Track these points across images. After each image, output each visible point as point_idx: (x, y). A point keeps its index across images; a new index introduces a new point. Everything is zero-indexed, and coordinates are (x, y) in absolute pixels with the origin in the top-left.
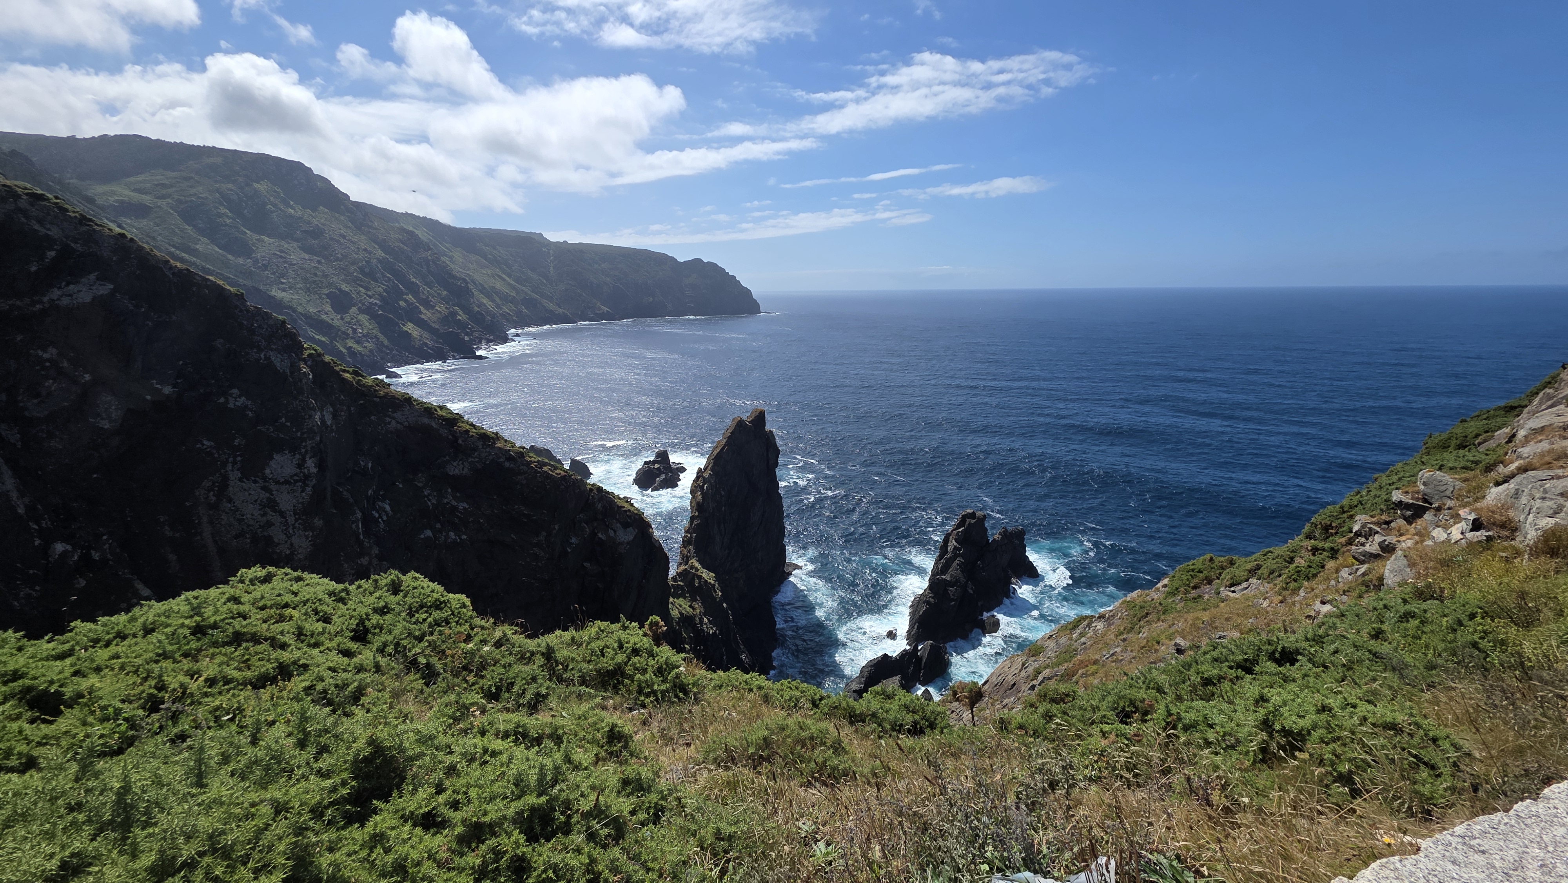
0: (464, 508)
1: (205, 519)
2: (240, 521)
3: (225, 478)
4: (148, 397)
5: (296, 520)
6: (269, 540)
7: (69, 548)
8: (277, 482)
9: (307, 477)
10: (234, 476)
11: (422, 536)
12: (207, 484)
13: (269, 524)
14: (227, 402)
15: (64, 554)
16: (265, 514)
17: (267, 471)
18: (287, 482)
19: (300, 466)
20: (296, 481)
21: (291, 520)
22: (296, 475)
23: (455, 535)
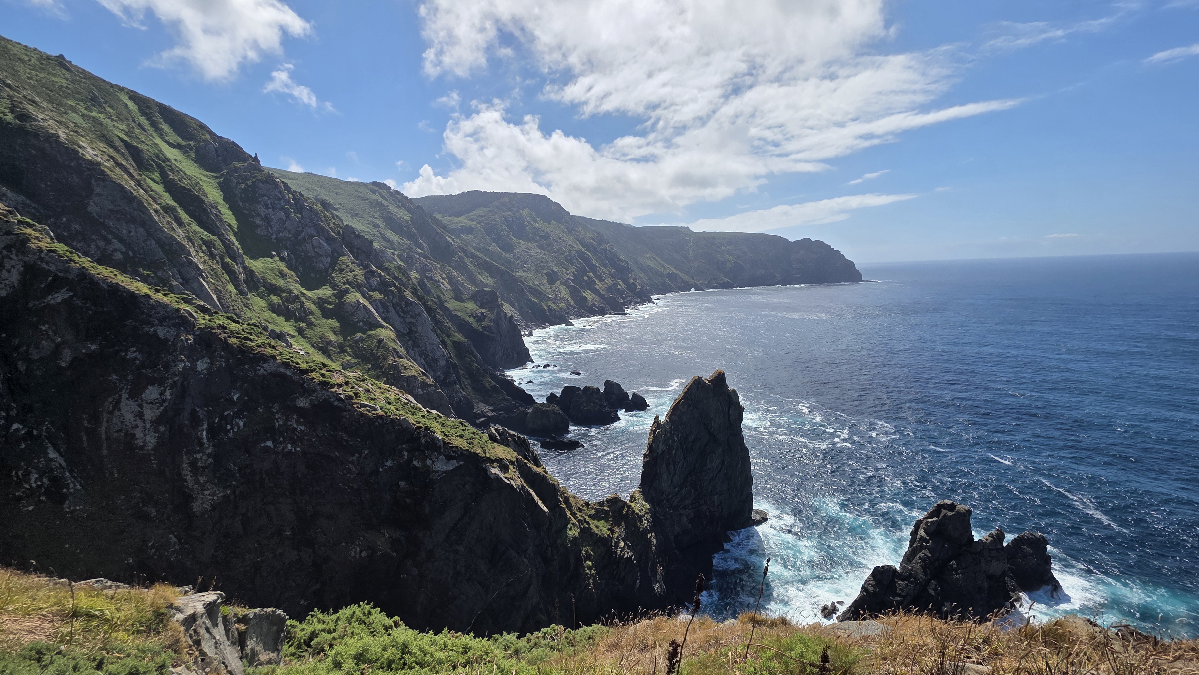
0: (301, 430)
1: (105, 419)
2: (122, 422)
3: (120, 397)
4: (84, 351)
5: (151, 426)
6: (133, 436)
7: (21, 427)
8: (147, 403)
9: (164, 401)
10: (125, 396)
11: (262, 445)
12: (110, 399)
13: (137, 426)
14: (126, 355)
15: (17, 430)
16: (135, 421)
17: (143, 396)
18: (151, 403)
19: (161, 394)
20: (157, 403)
21: (148, 426)
22: (157, 399)
23: (292, 447)
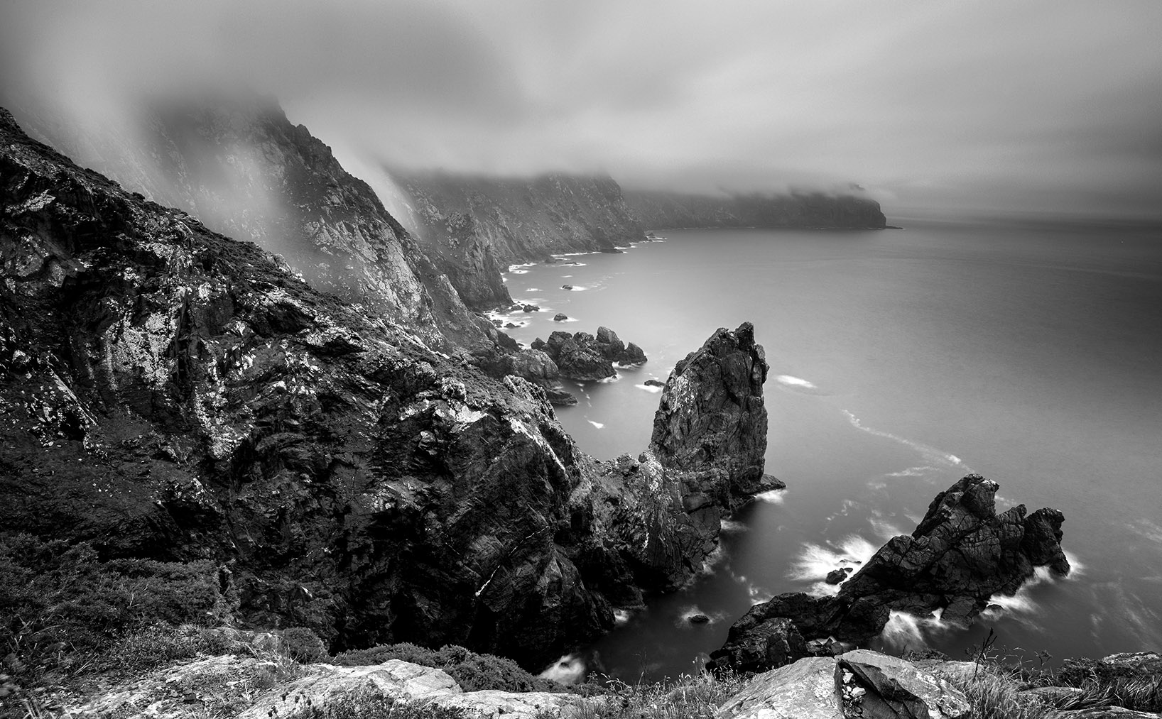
1: (109, 349)
2: (128, 354)
3: (122, 325)
4: (76, 269)
5: (160, 359)
6: (142, 369)
8: (152, 333)
9: (170, 332)
10: (127, 323)
11: (275, 386)
12: (112, 327)
13: (144, 359)
14: (123, 275)
16: (142, 353)
18: (156, 333)
19: (166, 323)
21: (157, 359)
22: (162, 329)
